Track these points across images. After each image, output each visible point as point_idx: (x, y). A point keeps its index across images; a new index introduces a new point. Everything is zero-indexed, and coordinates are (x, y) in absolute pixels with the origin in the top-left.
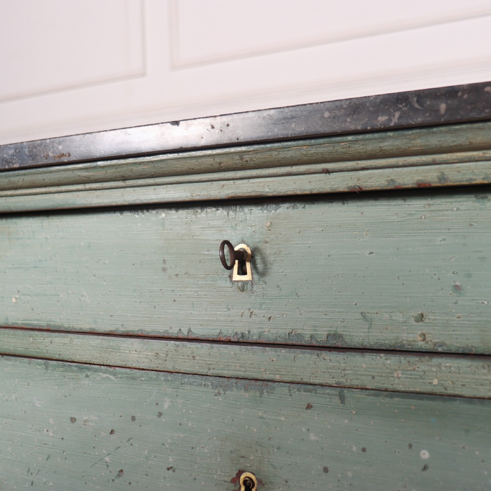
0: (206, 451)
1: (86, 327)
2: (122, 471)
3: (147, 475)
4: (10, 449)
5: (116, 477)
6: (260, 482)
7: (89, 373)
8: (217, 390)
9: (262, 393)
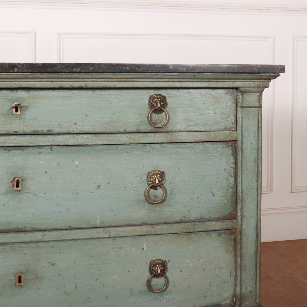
8: (5, 152)
9: (23, 151)
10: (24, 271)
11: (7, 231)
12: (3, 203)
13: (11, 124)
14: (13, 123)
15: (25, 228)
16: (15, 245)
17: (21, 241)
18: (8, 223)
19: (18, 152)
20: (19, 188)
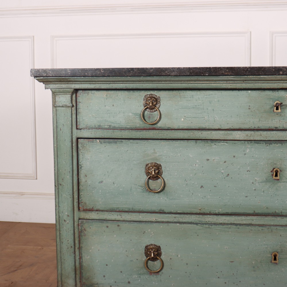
0: (262, 164)
1: (217, 128)
2: (228, 174)
3: (239, 174)
4: (176, 174)
5: (226, 177)
6: (281, 171)
7: (216, 143)
8: (267, 145)
9: (282, 144)
10: (279, 251)
11: (266, 215)
12: (263, 190)
13: (272, 120)
14: (274, 120)
15: (281, 213)
16: (272, 227)
17: (278, 224)
18: (267, 208)
19: (277, 145)
20: (278, 178)
